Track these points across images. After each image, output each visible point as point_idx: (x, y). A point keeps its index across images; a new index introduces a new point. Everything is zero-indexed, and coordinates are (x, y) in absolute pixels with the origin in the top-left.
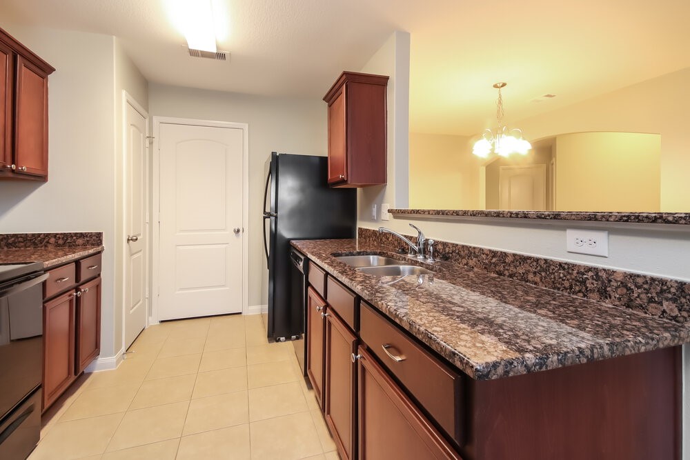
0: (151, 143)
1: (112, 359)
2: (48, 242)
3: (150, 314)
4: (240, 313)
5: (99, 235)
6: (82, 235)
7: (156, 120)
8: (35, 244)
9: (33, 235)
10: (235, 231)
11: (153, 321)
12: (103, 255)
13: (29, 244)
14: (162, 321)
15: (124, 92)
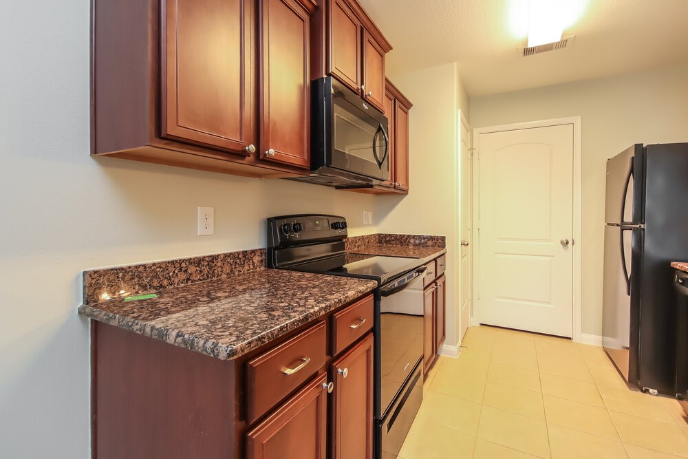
0: (472, 154)
1: (454, 349)
2: (409, 242)
3: (472, 315)
4: (570, 338)
5: (443, 239)
6: (431, 238)
7: (476, 131)
8: (401, 242)
9: (400, 235)
10: (562, 242)
11: (474, 322)
12: (446, 255)
13: (398, 242)
14: (482, 324)
15: (459, 111)
